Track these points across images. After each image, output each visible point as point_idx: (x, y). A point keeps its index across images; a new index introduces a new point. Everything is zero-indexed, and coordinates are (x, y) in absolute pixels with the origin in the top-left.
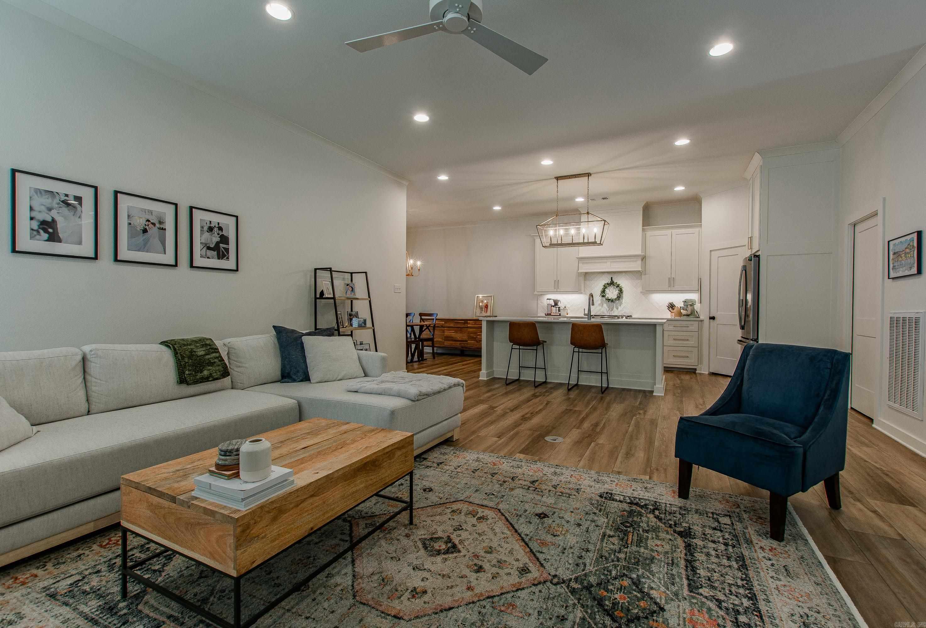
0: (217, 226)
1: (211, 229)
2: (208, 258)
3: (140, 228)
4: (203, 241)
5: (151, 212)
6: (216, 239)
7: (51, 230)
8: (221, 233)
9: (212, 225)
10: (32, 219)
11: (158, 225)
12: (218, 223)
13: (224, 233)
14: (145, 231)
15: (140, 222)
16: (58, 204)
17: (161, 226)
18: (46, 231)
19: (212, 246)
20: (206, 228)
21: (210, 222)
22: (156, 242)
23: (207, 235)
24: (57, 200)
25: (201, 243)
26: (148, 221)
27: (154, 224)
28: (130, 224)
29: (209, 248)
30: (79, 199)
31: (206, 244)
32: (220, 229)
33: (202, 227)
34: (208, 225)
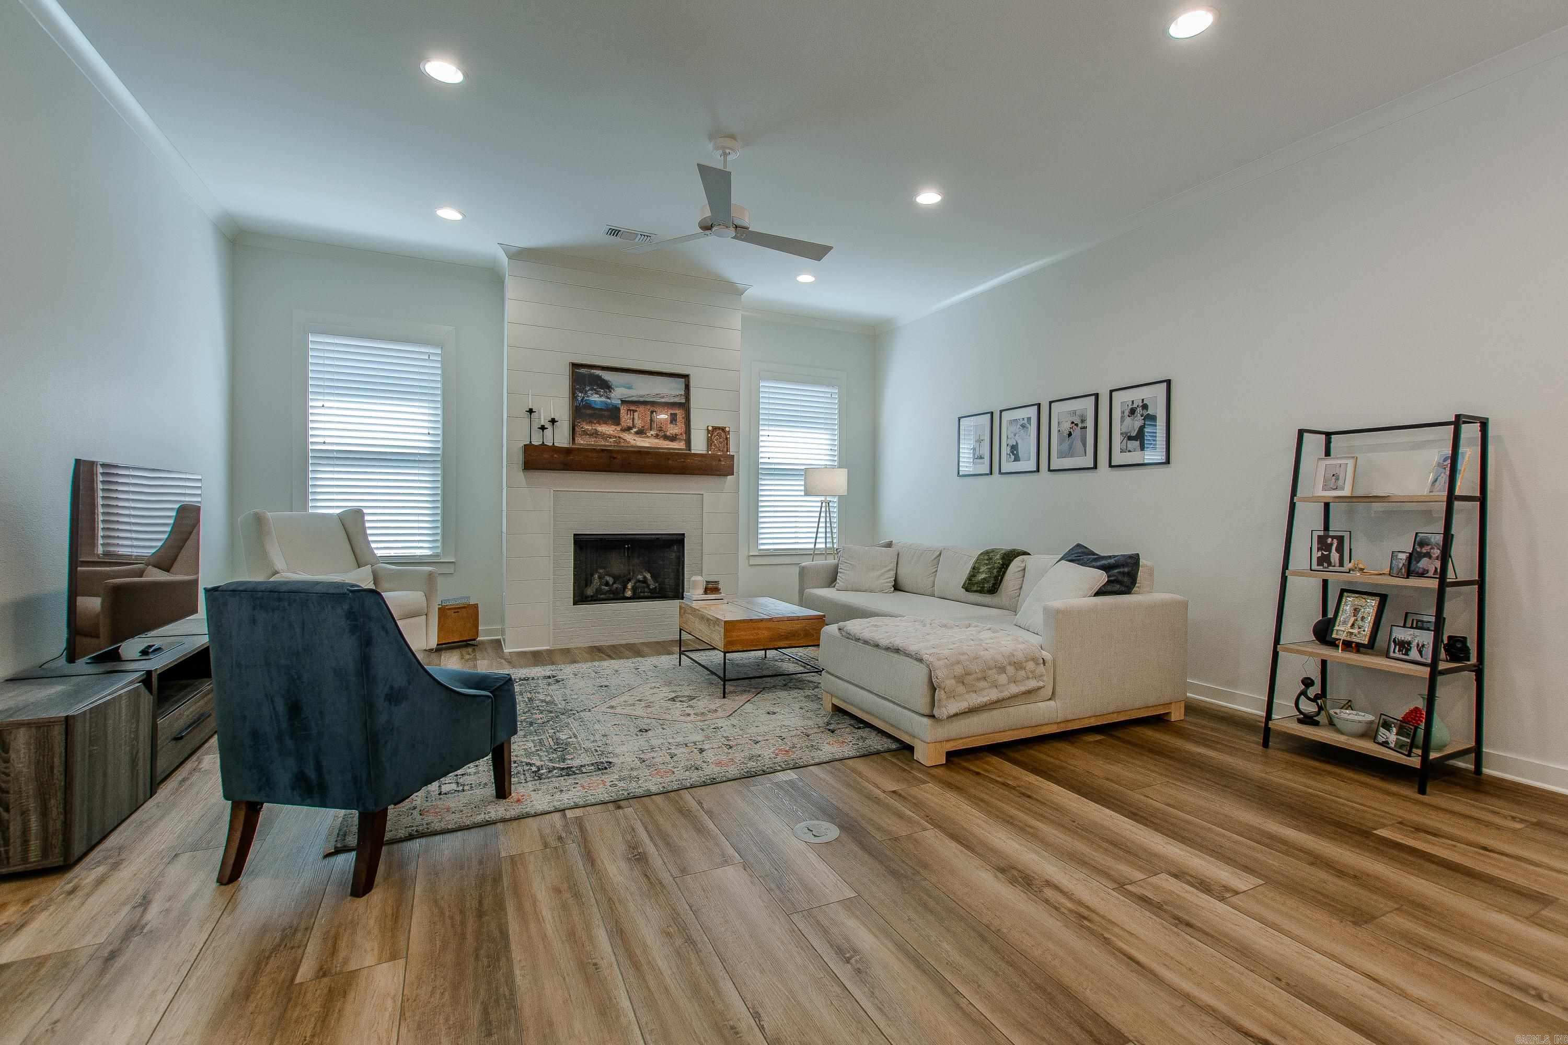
0: (1141, 404)
1: (1133, 412)
2: (1130, 451)
3: (1066, 433)
4: (1124, 431)
5: (1074, 412)
6: (1138, 422)
7: (1015, 452)
8: (1145, 413)
9: (1135, 406)
10: (1007, 445)
11: (1080, 425)
12: (1143, 400)
13: (1150, 411)
14: (1070, 434)
15: (1066, 426)
16: (1019, 428)
17: (1084, 425)
18: (1013, 454)
19: (1133, 434)
20: (1127, 413)
21: (1133, 402)
22: (1078, 444)
23: (1128, 420)
24: (1019, 426)
25: (1121, 434)
26: (1073, 423)
27: (1077, 425)
28: (1059, 431)
29: (1130, 438)
30: (1029, 419)
31: (1126, 433)
32: (1145, 407)
33: (1123, 412)
34: (1130, 407)
